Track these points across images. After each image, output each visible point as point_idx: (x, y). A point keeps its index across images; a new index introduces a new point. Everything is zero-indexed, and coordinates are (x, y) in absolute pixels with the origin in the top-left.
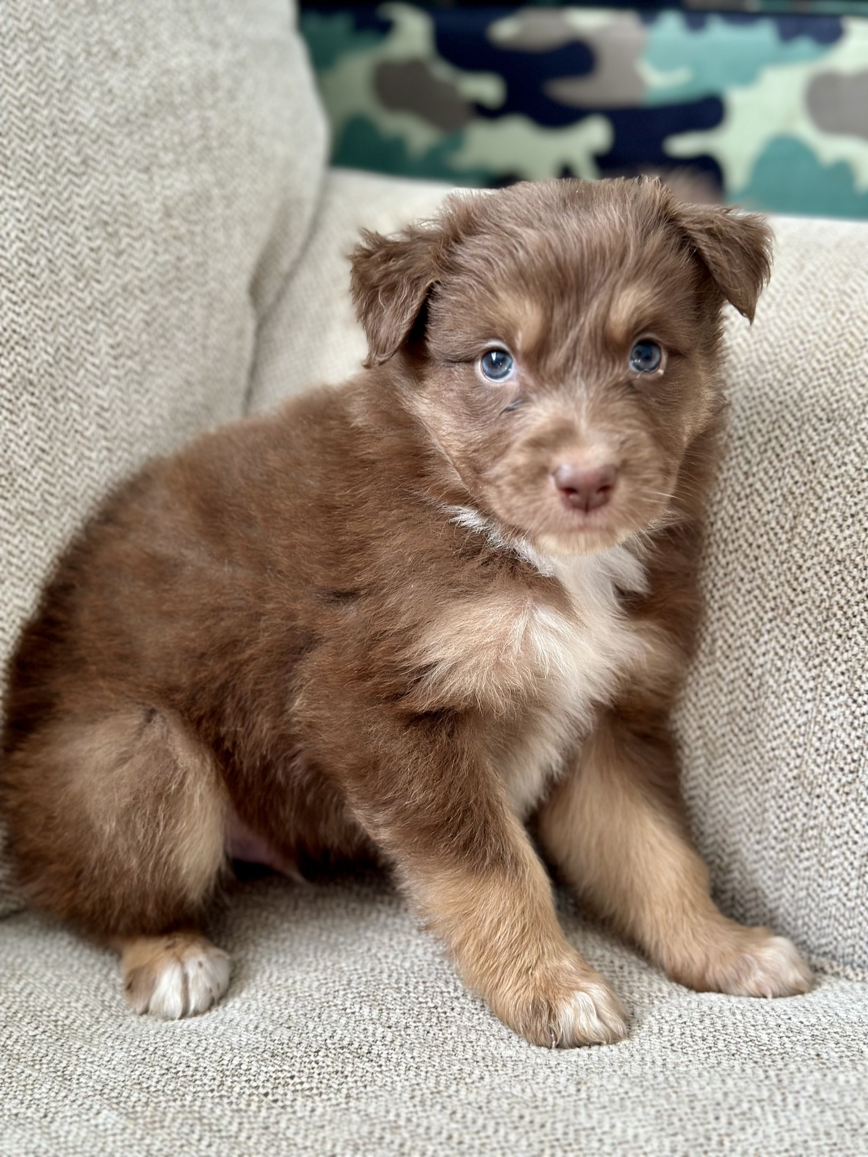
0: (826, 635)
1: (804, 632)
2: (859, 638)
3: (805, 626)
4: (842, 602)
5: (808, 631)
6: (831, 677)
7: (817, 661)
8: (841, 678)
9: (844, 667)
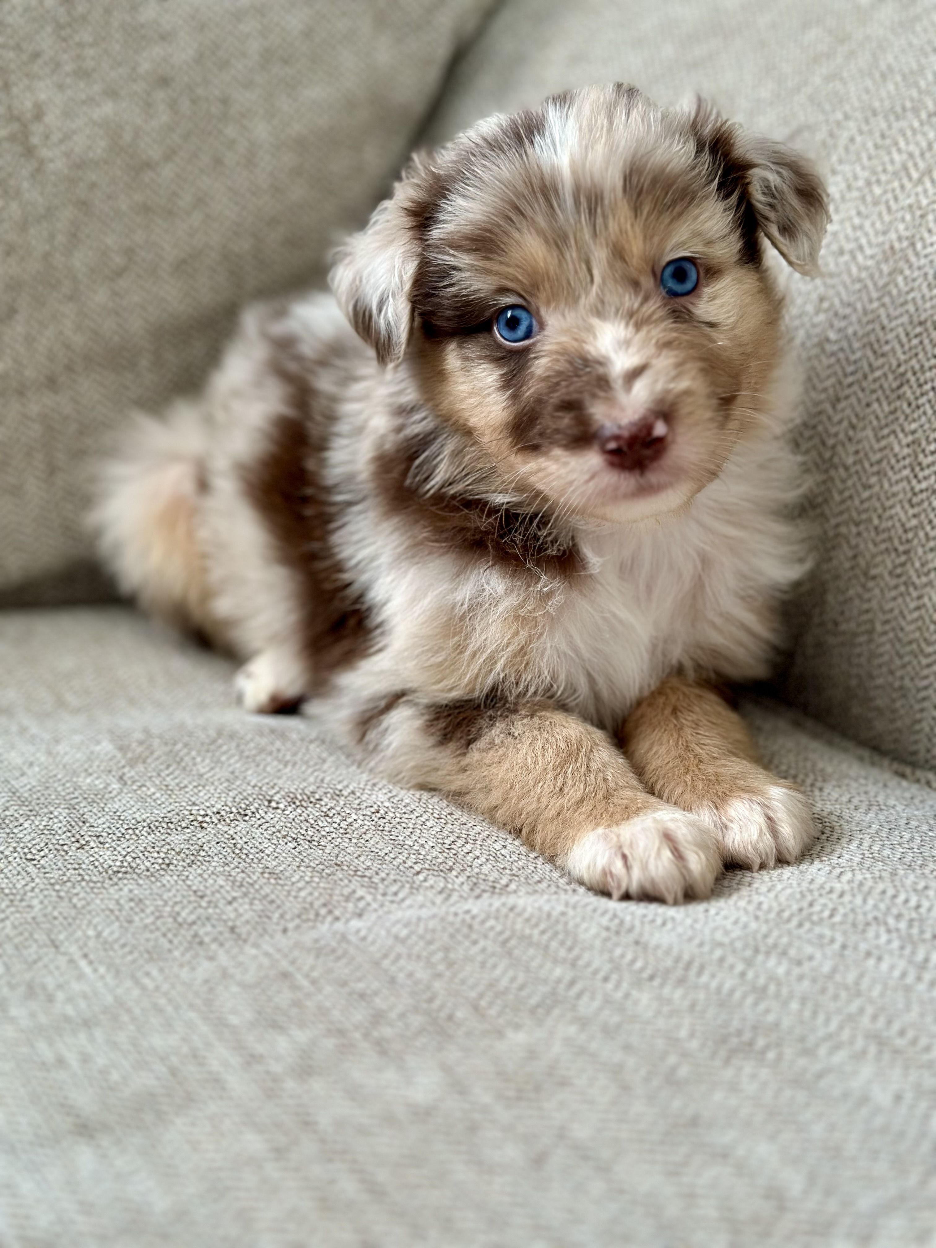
0: (898, 403)
1: (878, 400)
2: (928, 406)
3: (880, 392)
4: (917, 367)
5: (882, 399)
6: (897, 449)
7: (886, 431)
8: (906, 451)
9: (910, 438)
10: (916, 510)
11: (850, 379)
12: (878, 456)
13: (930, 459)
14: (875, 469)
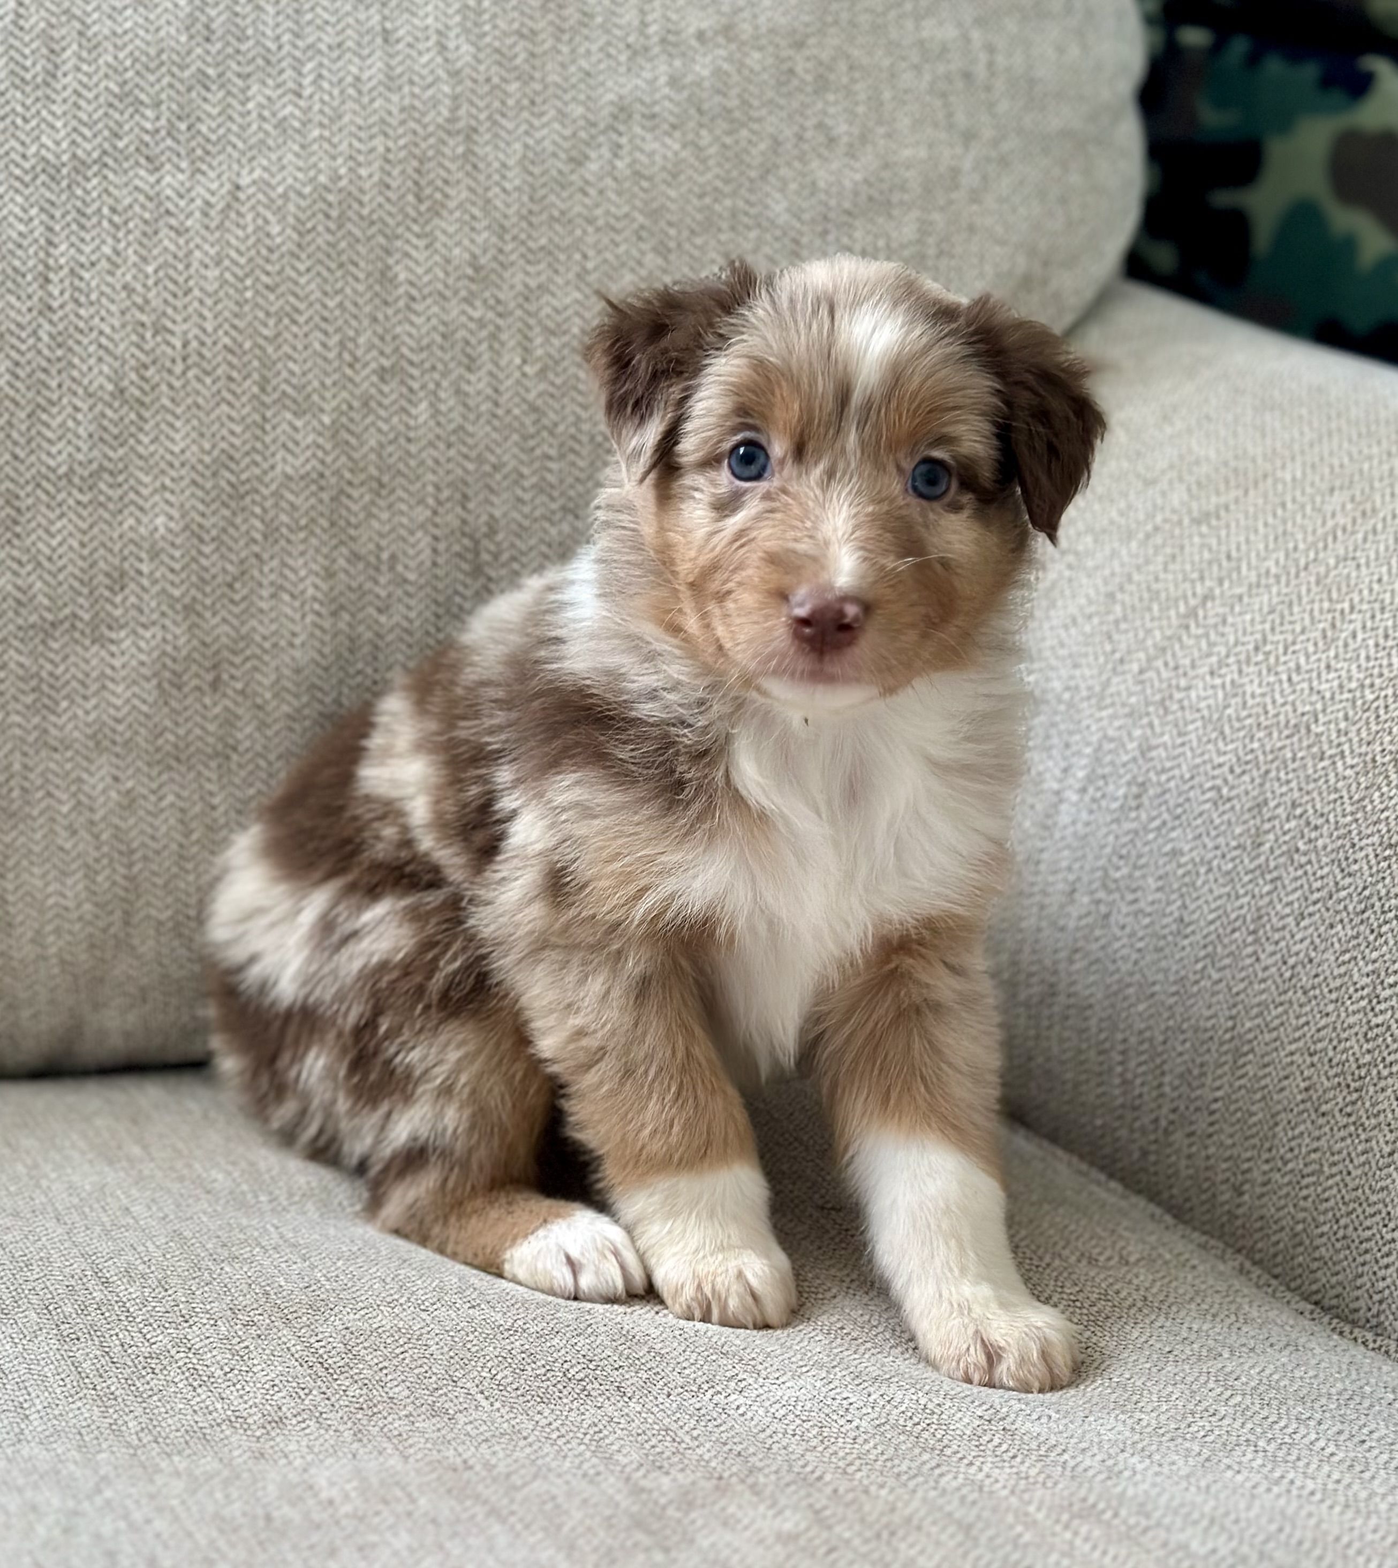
0: (1360, 928)
1: (1341, 922)
3: (1343, 914)
6: (1356, 977)
7: (1347, 957)
8: (1366, 980)
9: (1370, 967)
10: (1370, 1046)
11: (1316, 896)
12: (1338, 982)
13: (1388, 992)
14: (1334, 996)
